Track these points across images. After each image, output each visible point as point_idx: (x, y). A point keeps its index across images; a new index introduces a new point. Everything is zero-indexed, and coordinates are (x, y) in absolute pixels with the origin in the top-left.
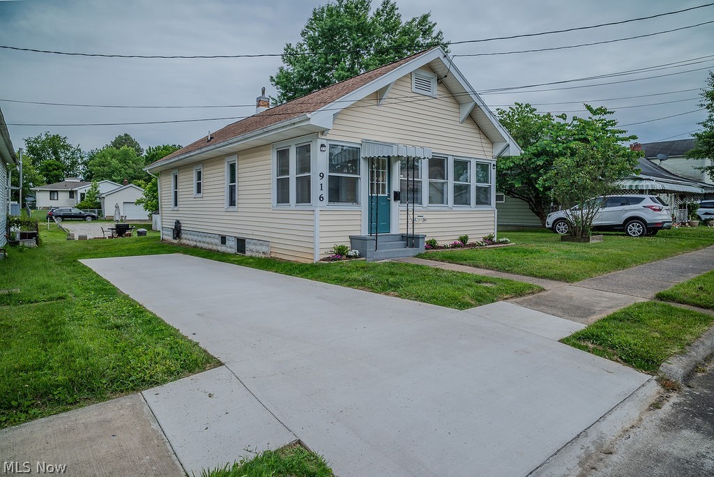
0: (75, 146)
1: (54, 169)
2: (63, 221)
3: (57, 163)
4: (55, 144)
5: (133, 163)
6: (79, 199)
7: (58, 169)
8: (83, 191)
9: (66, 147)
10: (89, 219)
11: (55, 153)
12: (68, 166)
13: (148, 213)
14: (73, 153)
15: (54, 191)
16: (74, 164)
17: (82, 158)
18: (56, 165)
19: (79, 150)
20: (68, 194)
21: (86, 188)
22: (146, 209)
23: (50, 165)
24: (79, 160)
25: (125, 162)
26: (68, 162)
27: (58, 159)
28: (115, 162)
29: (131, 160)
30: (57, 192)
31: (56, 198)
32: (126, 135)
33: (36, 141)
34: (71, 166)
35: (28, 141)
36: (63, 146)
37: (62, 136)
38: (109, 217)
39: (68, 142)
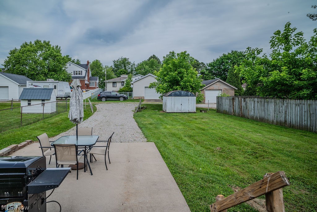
0: (132, 62)
3: (125, 70)
4: (125, 61)
5: (156, 67)
9: (129, 63)
10: (122, 99)
11: (125, 66)
13: (159, 95)
14: (132, 66)
15: (115, 82)
17: (135, 68)
19: (134, 64)
22: (158, 91)
25: (152, 67)
26: (129, 70)
27: (125, 69)
28: (147, 67)
29: (155, 66)
31: (115, 86)
32: (154, 55)
33: (117, 61)
35: (114, 62)
36: (127, 63)
37: (127, 58)
38: (136, 98)
39: (129, 61)
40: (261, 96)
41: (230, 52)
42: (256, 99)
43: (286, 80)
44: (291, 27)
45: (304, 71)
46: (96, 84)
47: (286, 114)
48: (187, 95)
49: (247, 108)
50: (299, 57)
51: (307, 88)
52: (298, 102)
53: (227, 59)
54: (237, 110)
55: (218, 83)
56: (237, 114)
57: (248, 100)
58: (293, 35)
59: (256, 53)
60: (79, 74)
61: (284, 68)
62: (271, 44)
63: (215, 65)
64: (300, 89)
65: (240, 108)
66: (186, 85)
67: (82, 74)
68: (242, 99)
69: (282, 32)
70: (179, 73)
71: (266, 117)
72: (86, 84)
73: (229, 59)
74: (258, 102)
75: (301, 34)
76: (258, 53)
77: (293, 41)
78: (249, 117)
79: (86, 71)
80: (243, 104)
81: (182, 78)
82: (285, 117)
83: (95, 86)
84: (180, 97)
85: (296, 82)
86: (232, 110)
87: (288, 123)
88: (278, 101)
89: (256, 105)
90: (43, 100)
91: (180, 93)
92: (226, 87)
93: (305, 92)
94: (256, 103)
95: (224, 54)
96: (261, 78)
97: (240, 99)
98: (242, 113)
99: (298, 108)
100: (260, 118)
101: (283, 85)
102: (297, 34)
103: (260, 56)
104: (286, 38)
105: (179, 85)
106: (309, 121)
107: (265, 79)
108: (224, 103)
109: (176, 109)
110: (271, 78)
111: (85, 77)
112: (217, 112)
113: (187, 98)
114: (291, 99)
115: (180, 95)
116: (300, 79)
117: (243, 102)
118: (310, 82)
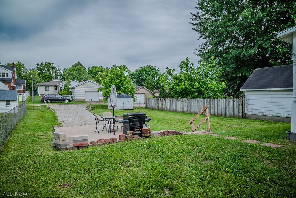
0: (57, 67)
1: (48, 77)
2: (51, 102)
3: (49, 75)
4: (49, 66)
5: (83, 73)
6: (59, 90)
7: (50, 77)
8: (61, 86)
9: (53, 68)
10: (66, 101)
11: (49, 70)
12: (54, 76)
14: (56, 71)
15: (47, 86)
16: (56, 75)
17: (60, 73)
18: (48, 75)
19: (59, 69)
20: (54, 88)
21: (62, 85)
23: (46, 75)
24: (59, 74)
25: (80, 73)
26: (54, 75)
27: (49, 73)
28: (75, 73)
30: (49, 86)
31: (48, 90)
32: (78, 62)
33: (41, 65)
34: (55, 76)
35: (37, 65)
36: (52, 67)
37: (52, 63)
38: (78, 100)
39: (54, 65)
40: (175, 96)
41: (145, 66)
42: (171, 99)
43: (188, 88)
44: (189, 60)
45: (195, 83)
46: (23, 88)
47: (187, 106)
48: (127, 97)
49: (166, 105)
50: (193, 76)
51: (197, 93)
52: (193, 99)
53: (144, 71)
54: (160, 107)
55: (142, 89)
56: (159, 109)
57: (167, 99)
58: (190, 64)
59: (171, 71)
60: (4, 76)
61: (187, 81)
62: (180, 67)
63: (135, 75)
64: (193, 93)
65: (162, 105)
66: (126, 90)
67: (7, 76)
68: (163, 99)
69: (185, 62)
70: (121, 81)
71: (177, 110)
72: (12, 87)
73: (145, 71)
74: (173, 101)
75: (193, 64)
76: (173, 72)
77: (190, 67)
78: (168, 111)
79: (13, 73)
80: (164, 102)
81: (123, 84)
82: (187, 108)
83: (22, 89)
84: (123, 99)
85: (192, 89)
86: (157, 107)
87: (188, 111)
88: (184, 99)
89: (172, 102)
90: (9, 101)
91: (123, 96)
92: (148, 92)
93: (196, 94)
94: (172, 101)
95: (141, 67)
96: (176, 87)
97: (162, 100)
98: (163, 108)
99: (193, 103)
100: (174, 110)
101: (186, 90)
102: (192, 64)
103: (174, 73)
104: (187, 65)
105: (120, 90)
106: (198, 109)
107: (178, 87)
108: (151, 102)
109: (120, 107)
110: (181, 87)
111: (11, 80)
112: (145, 109)
113: (127, 99)
114: (189, 98)
115: (123, 97)
116: (193, 88)
117: (163, 101)
118: (198, 89)
